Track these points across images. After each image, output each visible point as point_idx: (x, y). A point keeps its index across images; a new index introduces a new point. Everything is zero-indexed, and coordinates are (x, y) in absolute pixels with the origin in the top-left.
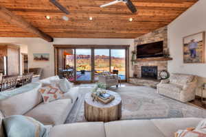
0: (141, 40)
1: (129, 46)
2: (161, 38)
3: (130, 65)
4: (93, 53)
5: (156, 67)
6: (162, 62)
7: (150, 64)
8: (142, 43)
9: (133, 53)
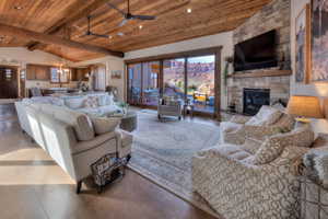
0: (243, 33)
1: (221, 47)
2: (277, 21)
6: (278, 79)
8: (245, 38)
9: (229, 60)
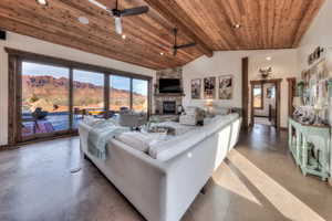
1: (152, 78)
3: (153, 101)
4: (107, 82)
5: (174, 103)
6: (178, 98)
7: (171, 99)
9: (156, 86)
